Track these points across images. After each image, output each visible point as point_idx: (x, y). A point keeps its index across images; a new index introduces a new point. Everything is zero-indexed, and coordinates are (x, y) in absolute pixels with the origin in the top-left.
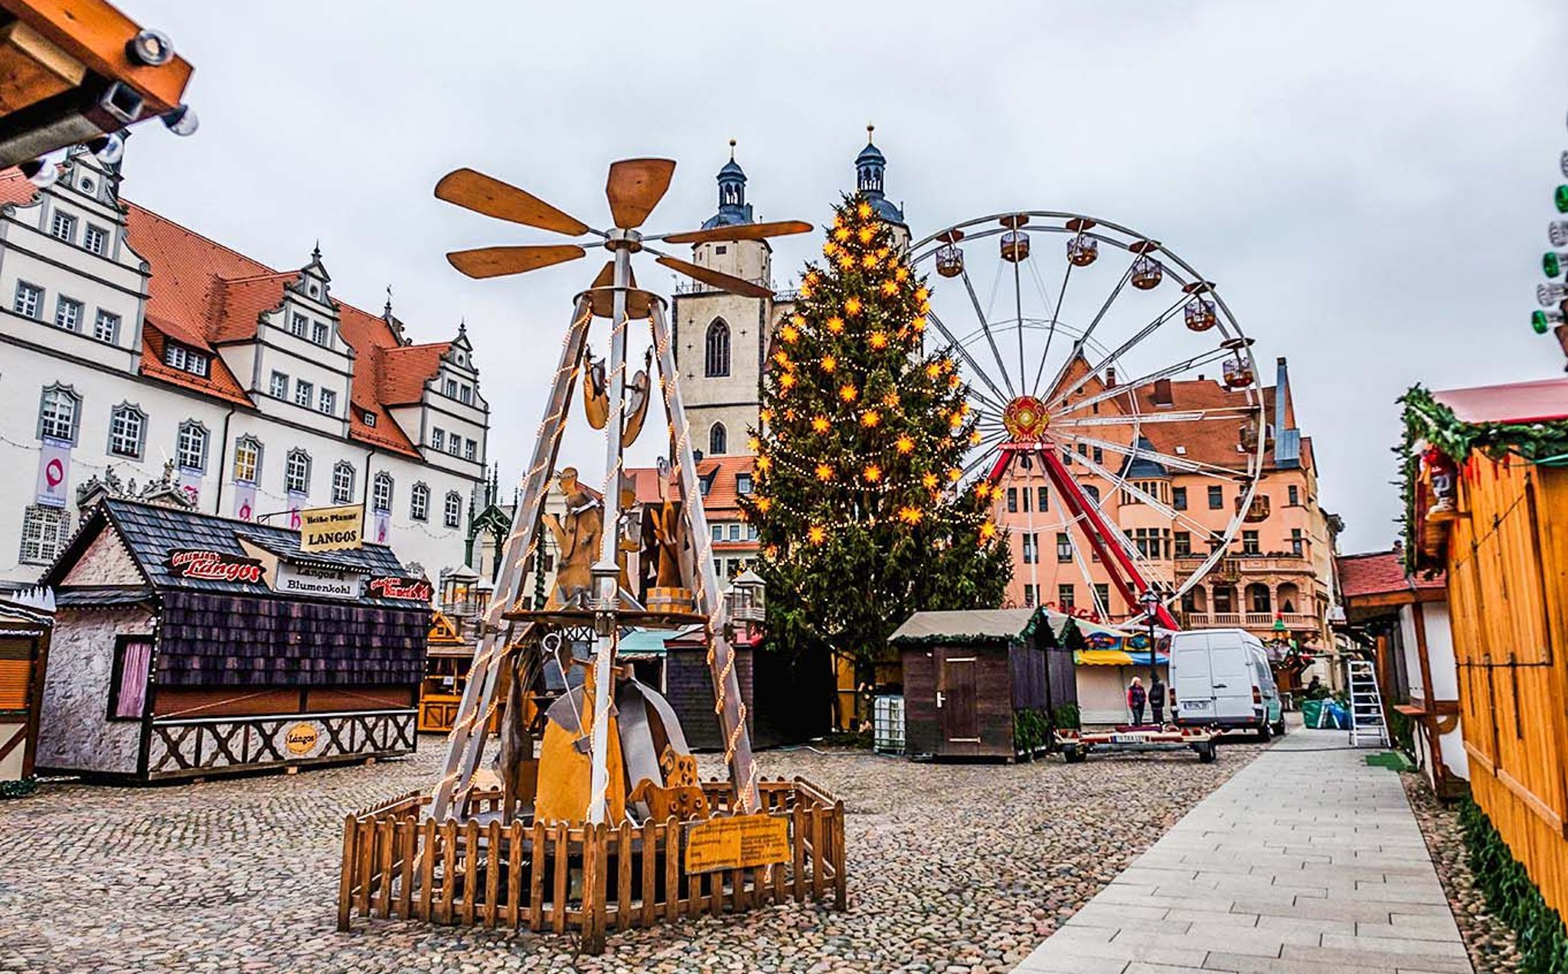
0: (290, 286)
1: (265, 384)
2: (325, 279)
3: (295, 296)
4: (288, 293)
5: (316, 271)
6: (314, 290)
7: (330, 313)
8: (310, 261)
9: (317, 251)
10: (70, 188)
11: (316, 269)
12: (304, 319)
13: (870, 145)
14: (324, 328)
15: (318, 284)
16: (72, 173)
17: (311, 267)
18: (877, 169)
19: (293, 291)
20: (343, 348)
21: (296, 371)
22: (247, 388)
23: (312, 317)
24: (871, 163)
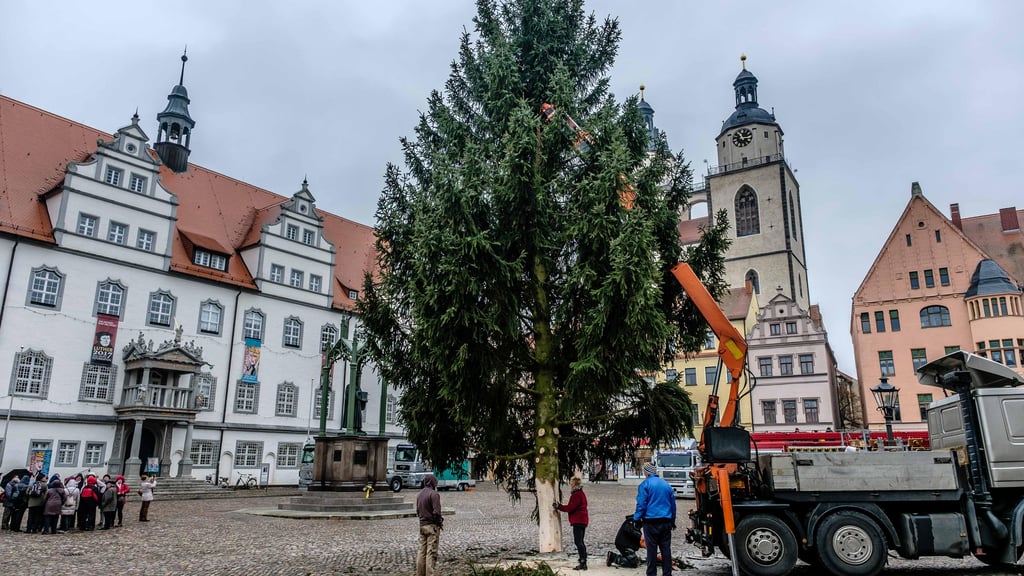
0: (285, 207)
1: (266, 273)
2: (311, 200)
3: (288, 213)
4: (284, 211)
5: (305, 195)
6: (303, 208)
7: (316, 223)
8: (301, 188)
9: (305, 182)
10: (118, 151)
11: (305, 194)
12: (296, 228)
13: (744, 70)
14: (312, 233)
15: (306, 204)
16: (119, 141)
17: (301, 192)
18: (750, 87)
19: (288, 209)
20: (327, 247)
21: (291, 263)
22: (254, 276)
23: (302, 227)
24: (746, 84)
